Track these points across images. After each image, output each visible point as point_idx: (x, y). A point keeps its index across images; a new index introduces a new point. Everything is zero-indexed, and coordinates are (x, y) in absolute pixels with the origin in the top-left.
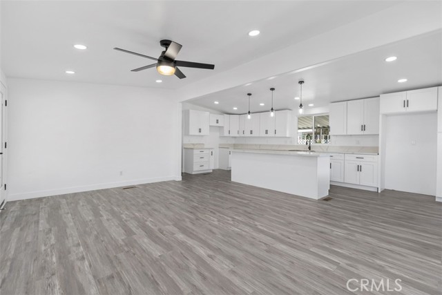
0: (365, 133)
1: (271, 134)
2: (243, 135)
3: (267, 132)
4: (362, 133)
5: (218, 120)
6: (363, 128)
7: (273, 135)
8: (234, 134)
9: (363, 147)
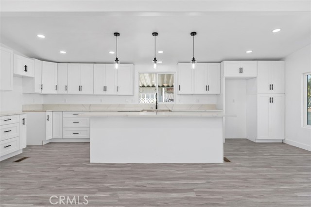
0: (209, 92)
1: (111, 91)
2: (65, 92)
3: (105, 89)
4: (206, 92)
5: (26, 67)
6: (207, 88)
7: (115, 93)
8: (49, 89)
9: (202, 105)
